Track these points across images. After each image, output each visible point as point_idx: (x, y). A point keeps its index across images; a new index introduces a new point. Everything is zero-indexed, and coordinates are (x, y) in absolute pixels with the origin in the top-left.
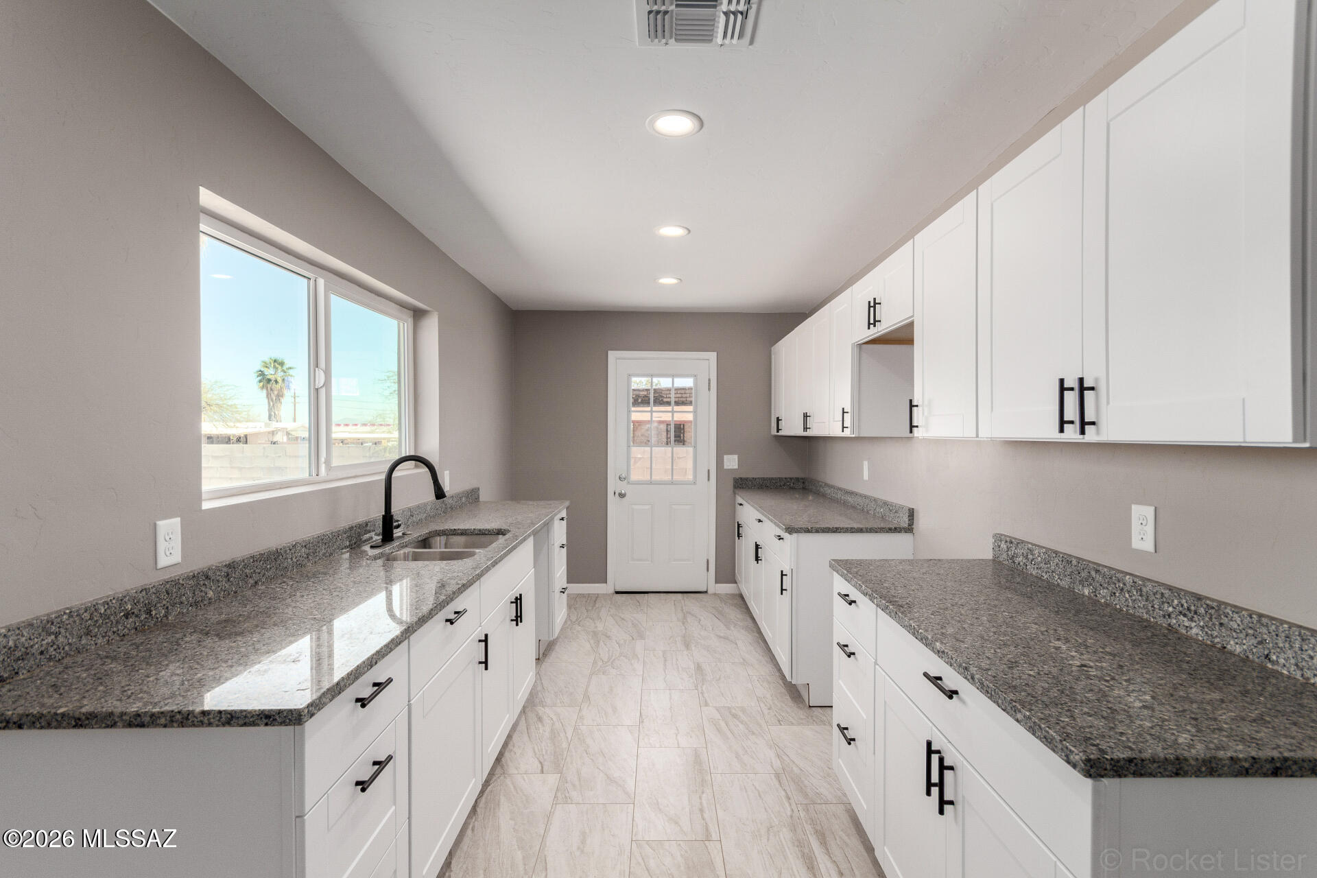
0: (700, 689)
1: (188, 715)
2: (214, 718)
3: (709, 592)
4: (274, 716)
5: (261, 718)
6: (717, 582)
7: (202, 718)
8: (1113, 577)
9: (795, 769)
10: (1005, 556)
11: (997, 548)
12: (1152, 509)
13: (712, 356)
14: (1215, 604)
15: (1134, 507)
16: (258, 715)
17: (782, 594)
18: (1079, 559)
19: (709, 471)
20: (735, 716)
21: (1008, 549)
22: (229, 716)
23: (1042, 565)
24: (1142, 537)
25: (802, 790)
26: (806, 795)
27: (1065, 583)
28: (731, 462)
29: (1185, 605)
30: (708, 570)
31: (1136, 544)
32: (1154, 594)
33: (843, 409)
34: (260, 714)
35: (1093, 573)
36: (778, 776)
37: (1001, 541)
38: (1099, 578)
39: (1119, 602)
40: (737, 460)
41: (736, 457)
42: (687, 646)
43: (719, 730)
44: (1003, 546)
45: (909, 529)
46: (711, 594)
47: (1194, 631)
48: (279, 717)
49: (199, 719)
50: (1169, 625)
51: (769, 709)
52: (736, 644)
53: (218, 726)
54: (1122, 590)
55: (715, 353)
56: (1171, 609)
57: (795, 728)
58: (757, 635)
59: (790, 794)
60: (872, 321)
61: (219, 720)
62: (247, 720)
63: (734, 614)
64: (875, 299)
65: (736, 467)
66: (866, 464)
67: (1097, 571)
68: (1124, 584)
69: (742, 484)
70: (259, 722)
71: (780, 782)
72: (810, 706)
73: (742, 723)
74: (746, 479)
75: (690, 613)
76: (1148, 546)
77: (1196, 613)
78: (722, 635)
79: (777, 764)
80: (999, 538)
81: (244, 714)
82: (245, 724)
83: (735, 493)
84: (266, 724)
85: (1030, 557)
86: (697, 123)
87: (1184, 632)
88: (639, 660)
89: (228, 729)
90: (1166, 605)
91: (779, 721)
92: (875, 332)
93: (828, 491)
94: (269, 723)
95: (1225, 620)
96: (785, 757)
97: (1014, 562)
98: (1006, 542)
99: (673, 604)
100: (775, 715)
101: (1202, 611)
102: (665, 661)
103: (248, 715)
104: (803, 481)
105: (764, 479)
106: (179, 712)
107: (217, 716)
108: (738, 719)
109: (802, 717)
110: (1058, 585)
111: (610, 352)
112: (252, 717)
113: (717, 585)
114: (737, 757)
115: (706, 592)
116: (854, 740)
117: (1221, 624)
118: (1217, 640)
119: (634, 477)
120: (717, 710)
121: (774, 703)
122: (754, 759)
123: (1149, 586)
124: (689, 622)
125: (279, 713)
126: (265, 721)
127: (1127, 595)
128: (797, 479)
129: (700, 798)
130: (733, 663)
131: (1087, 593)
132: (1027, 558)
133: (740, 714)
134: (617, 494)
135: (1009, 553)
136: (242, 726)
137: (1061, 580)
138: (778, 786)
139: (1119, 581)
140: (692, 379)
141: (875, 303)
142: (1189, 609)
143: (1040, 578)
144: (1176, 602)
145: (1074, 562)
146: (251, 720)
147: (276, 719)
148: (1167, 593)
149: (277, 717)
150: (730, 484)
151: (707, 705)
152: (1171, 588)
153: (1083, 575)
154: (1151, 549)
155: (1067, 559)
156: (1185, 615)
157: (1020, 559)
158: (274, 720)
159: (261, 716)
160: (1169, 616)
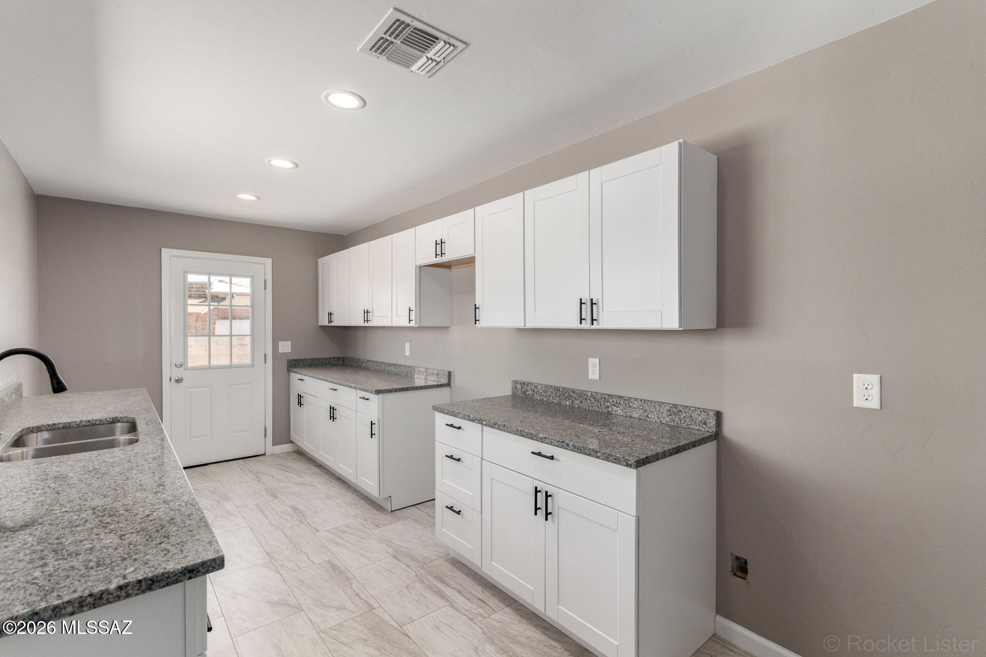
0: (305, 523)
1: (102, 594)
2: (132, 589)
3: (267, 454)
4: (197, 568)
5: (185, 574)
6: (273, 445)
7: (119, 593)
8: (582, 395)
9: (403, 549)
10: (520, 391)
11: (514, 388)
12: (598, 359)
13: (268, 262)
14: (627, 399)
15: (589, 359)
16: (181, 573)
17: (372, 437)
18: (563, 388)
19: (265, 355)
20: (343, 532)
21: (522, 388)
22: (150, 582)
23: (543, 394)
24: (594, 373)
25: (414, 559)
26: (419, 561)
27: (556, 401)
28: (285, 347)
29: (615, 401)
30: (265, 436)
31: (591, 376)
32: (601, 399)
33: (410, 308)
34: (183, 571)
35: (571, 394)
36: (395, 557)
37: (517, 384)
38: (574, 395)
39: (585, 405)
40: (290, 346)
41: (289, 343)
42: (275, 497)
43: (338, 544)
44: (519, 386)
45: (448, 385)
46: (268, 455)
47: (619, 412)
48: (203, 568)
49: (115, 595)
50: (608, 411)
51: (365, 521)
52: (314, 486)
53: (137, 595)
54: (586, 399)
55: (271, 259)
56: (609, 404)
57: (389, 527)
58: (327, 476)
59: (408, 564)
60: (439, 252)
61: (138, 590)
62: (170, 580)
63: (301, 466)
64: (441, 240)
65: (290, 351)
66: (407, 345)
67: (573, 392)
68: (587, 396)
69: (295, 364)
70: (183, 578)
71: (398, 560)
72: (392, 511)
73: (352, 535)
74: (299, 360)
75: (259, 472)
76: (597, 377)
77: (619, 404)
78: (298, 482)
79: (390, 550)
80: (515, 383)
81: (166, 576)
82: (168, 584)
83: (289, 371)
84: (190, 578)
85: (536, 390)
86: (362, 104)
87: (615, 413)
88: (236, 516)
89: (149, 595)
90: (606, 403)
91: (376, 525)
92: (439, 260)
93: (370, 365)
94: (193, 576)
95: (631, 404)
96: (394, 545)
97: (526, 395)
98: (521, 384)
99: (239, 469)
100: (372, 523)
101: (622, 402)
102: (262, 511)
103: (171, 575)
104: (343, 359)
105: (312, 359)
106: (91, 595)
107: (136, 586)
108: (347, 533)
109: (391, 519)
110: (552, 402)
111: (163, 250)
112: (175, 575)
113: (274, 447)
114: (362, 555)
115: (264, 454)
116: (460, 511)
117: (630, 407)
118: (628, 414)
119: (191, 364)
120: (329, 532)
121: (367, 516)
122: (374, 553)
123: (599, 395)
124: (264, 479)
125: (203, 565)
126: (188, 575)
127: (588, 401)
128: (339, 358)
129: (352, 588)
130: (320, 499)
131: (568, 404)
132: (534, 391)
133: (347, 529)
134: (173, 380)
135: (523, 390)
136: (164, 586)
137: (554, 400)
138: (399, 562)
139: (584, 395)
140: (249, 279)
141: (442, 243)
142: (616, 403)
143: (542, 401)
144: (611, 400)
145: (561, 389)
146: (174, 579)
147: (200, 571)
148: (607, 397)
149: (201, 569)
150: (285, 364)
151: (318, 531)
152: (608, 395)
153: (566, 395)
154: (598, 378)
155: (557, 389)
156: (615, 406)
157: (530, 392)
158: (197, 572)
159: (184, 572)
160: (608, 407)
